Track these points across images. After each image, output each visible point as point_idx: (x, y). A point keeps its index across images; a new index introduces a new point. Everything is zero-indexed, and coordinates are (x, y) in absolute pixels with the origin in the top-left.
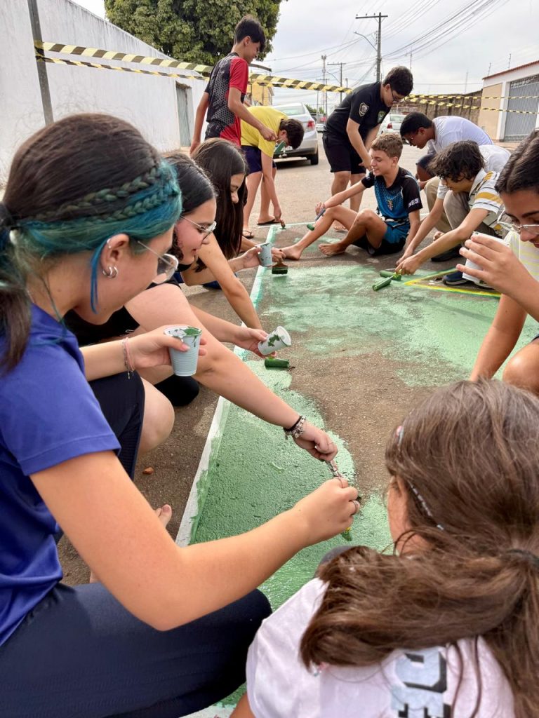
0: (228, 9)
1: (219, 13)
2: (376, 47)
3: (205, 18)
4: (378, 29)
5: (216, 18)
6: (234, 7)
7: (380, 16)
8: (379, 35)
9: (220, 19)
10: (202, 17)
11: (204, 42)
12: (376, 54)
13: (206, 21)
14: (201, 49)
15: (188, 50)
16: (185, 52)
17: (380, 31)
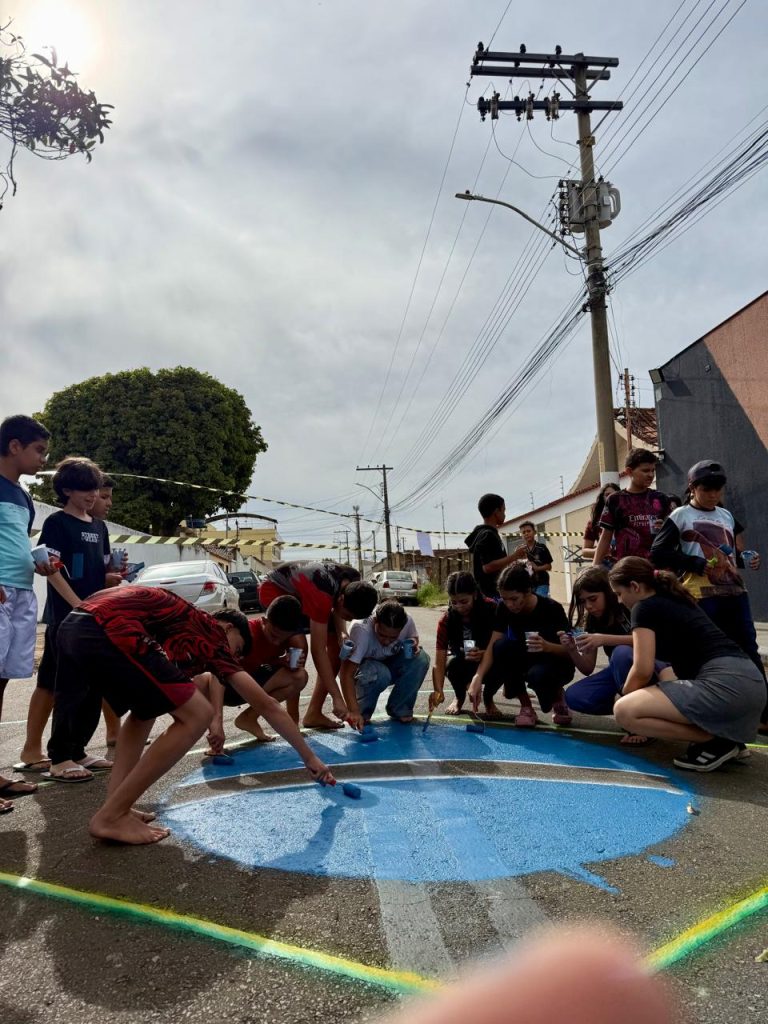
0: (184, 458)
1: (172, 462)
2: (383, 499)
3: (155, 466)
4: (382, 481)
5: (170, 467)
6: (191, 457)
7: (384, 468)
8: (385, 486)
9: (175, 467)
10: (152, 466)
11: (154, 491)
12: (383, 505)
13: (157, 470)
14: (149, 498)
15: (130, 499)
16: (126, 501)
17: (385, 482)
